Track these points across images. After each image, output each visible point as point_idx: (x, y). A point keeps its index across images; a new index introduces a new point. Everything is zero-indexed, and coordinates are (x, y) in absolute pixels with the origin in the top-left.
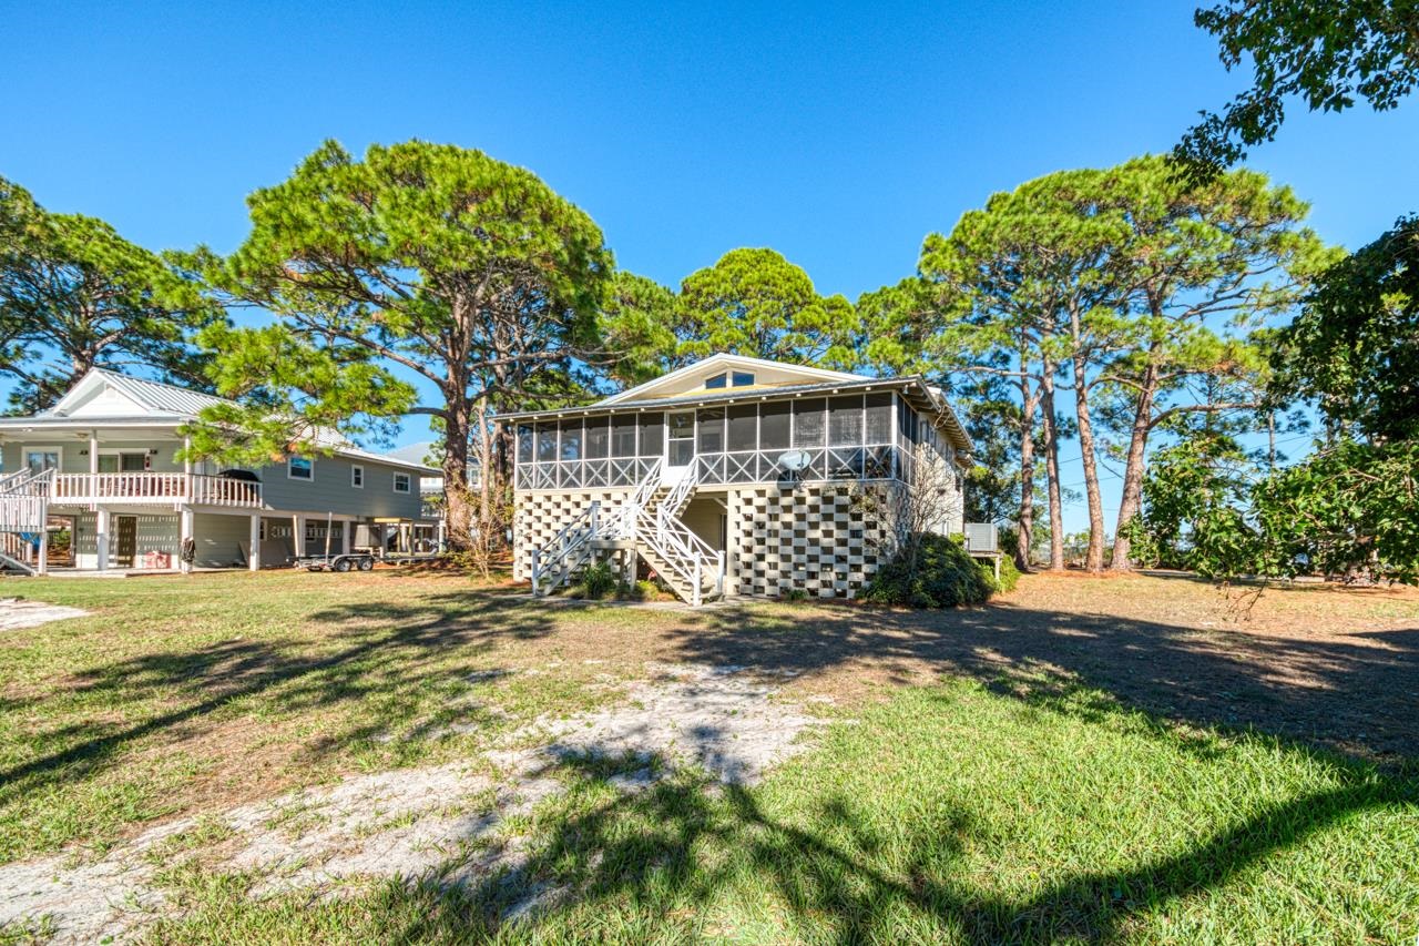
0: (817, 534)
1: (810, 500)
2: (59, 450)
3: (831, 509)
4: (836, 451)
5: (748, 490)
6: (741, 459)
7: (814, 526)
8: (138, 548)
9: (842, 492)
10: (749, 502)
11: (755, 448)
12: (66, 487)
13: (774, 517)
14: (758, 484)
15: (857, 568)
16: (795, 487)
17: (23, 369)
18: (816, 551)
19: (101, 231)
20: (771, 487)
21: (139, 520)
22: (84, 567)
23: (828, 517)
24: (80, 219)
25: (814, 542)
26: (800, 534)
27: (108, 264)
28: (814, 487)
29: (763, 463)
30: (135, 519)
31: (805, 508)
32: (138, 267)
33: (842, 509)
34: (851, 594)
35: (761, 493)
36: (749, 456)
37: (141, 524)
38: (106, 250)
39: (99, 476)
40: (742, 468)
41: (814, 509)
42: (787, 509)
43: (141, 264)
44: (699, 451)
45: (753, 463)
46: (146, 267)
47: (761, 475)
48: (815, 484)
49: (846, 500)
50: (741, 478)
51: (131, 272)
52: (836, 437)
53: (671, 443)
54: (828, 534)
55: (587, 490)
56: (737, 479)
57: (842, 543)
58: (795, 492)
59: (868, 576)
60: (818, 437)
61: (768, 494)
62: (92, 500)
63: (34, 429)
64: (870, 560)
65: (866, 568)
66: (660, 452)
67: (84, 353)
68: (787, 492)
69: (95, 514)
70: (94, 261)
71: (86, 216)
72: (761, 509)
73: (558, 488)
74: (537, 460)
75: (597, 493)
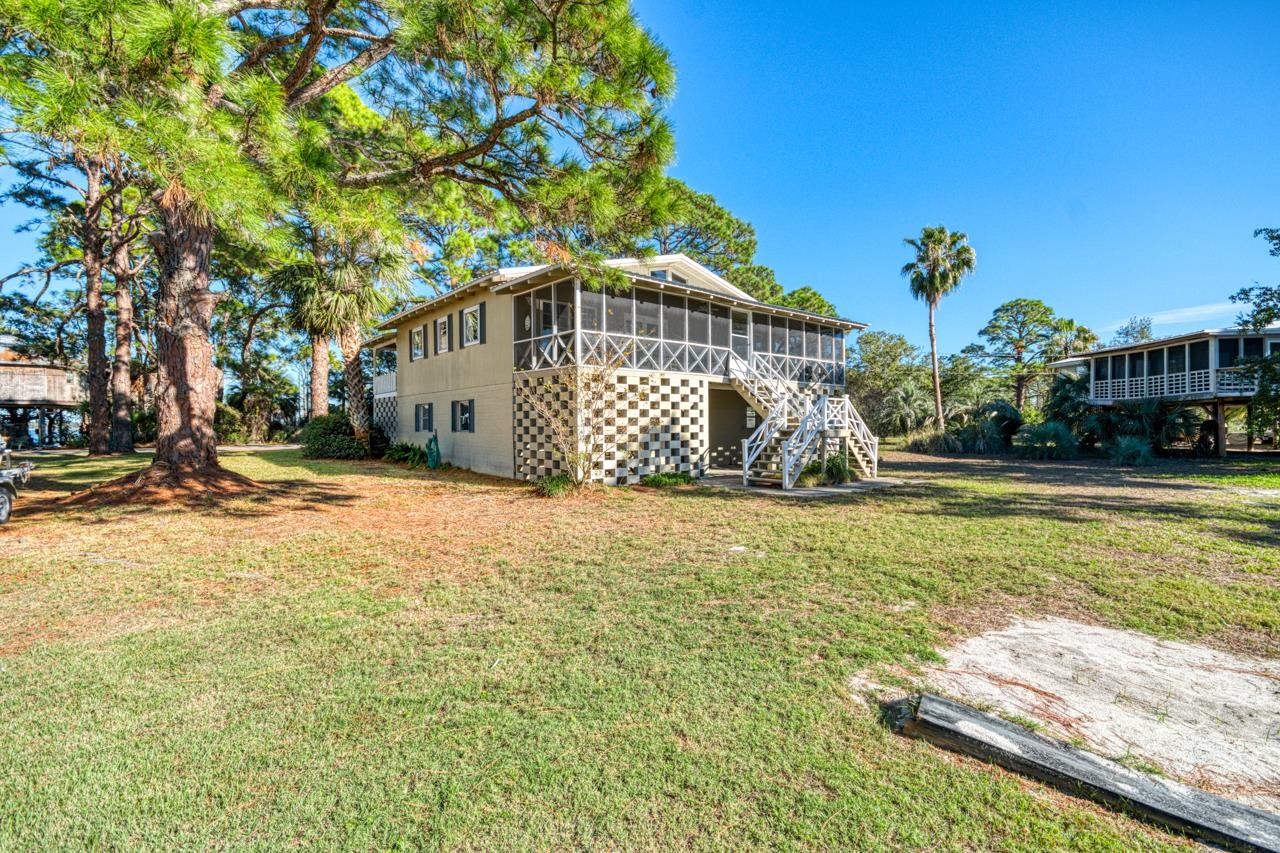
6: (779, 361)
36: (782, 359)
44: (754, 349)
53: (734, 338)
55: (665, 374)
60: (814, 351)
66: (726, 343)
73: (635, 368)
74: (608, 330)
75: (675, 378)
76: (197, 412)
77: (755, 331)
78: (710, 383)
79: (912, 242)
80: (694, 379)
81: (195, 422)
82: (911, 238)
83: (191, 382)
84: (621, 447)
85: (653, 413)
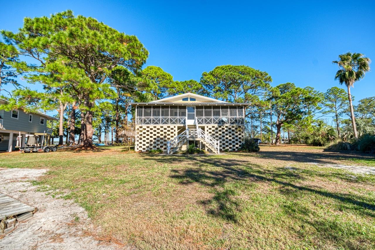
0: (228, 136)
1: (226, 129)
3: (231, 131)
4: (231, 118)
5: (210, 126)
6: (208, 119)
7: (227, 134)
9: (233, 127)
10: (210, 129)
11: (211, 116)
13: (217, 133)
14: (213, 125)
15: (237, 144)
16: (222, 126)
18: (228, 140)
20: (216, 126)
23: (230, 133)
25: (227, 138)
26: (223, 136)
28: (227, 126)
29: (214, 120)
31: (224, 131)
33: (233, 131)
34: (236, 150)
35: (213, 127)
36: (210, 118)
40: (208, 121)
41: (226, 131)
42: (220, 131)
44: (197, 116)
45: (211, 120)
47: (213, 123)
48: (227, 125)
49: (234, 129)
50: (208, 123)
52: (231, 115)
53: (188, 114)
54: (230, 136)
55: (162, 125)
56: (207, 123)
57: (233, 138)
58: (222, 127)
59: (240, 146)
60: (227, 114)
61: (215, 127)
64: (240, 142)
65: (239, 144)
66: (185, 116)
68: (220, 127)
72: (213, 131)
73: (152, 124)
74: (144, 116)
75: (165, 126)
76: (88, 136)
77: (197, 112)
78: (178, 127)
79: (336, 62)
80: (172, 126)
81: (88, 138)
82: (335, 61)
83: (87, 132)
84: (148, 143)
85: (158, 135)
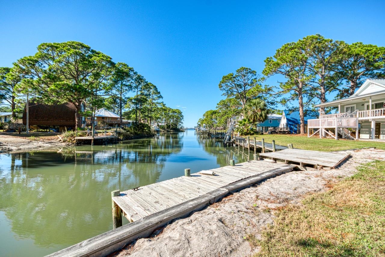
2: (355, 105)
8: (381, 133)
12: (361, 114)
17: (339, 88)
19: (359, 45)
21: (381, 124)
22: (363, 138)
24: (353, 44)
27: (363, 52)
30: (380, 123)
32: (371, 49)
37: (382, 125)
38: (362, 48)
39: (372, 110)
43: (371, 48)
46: (373, 49)
51: (369, 52)
62: (370, 118)
63: (352, 100)
67: (354, 80)
69: (371, 122)
70: (359, 53)
71: (354, 43)
